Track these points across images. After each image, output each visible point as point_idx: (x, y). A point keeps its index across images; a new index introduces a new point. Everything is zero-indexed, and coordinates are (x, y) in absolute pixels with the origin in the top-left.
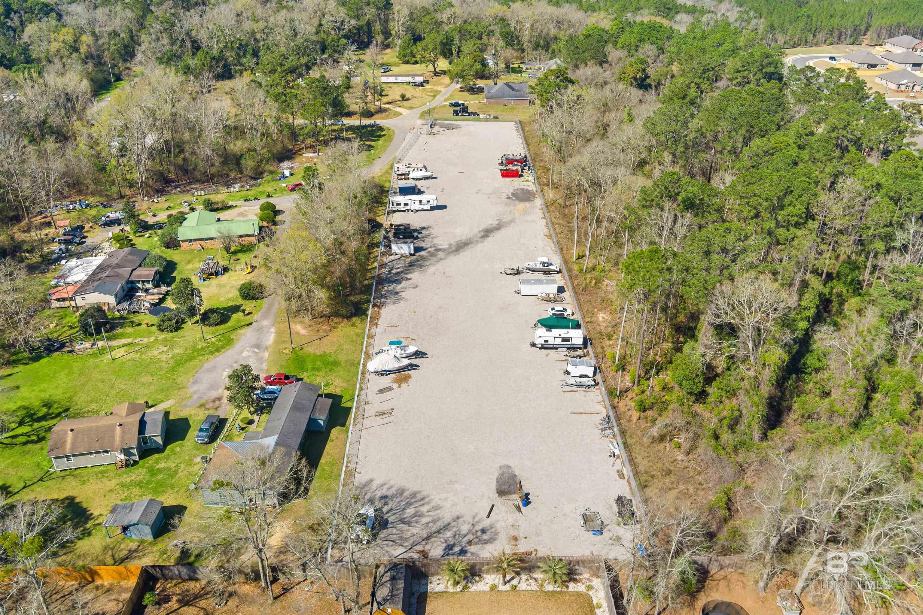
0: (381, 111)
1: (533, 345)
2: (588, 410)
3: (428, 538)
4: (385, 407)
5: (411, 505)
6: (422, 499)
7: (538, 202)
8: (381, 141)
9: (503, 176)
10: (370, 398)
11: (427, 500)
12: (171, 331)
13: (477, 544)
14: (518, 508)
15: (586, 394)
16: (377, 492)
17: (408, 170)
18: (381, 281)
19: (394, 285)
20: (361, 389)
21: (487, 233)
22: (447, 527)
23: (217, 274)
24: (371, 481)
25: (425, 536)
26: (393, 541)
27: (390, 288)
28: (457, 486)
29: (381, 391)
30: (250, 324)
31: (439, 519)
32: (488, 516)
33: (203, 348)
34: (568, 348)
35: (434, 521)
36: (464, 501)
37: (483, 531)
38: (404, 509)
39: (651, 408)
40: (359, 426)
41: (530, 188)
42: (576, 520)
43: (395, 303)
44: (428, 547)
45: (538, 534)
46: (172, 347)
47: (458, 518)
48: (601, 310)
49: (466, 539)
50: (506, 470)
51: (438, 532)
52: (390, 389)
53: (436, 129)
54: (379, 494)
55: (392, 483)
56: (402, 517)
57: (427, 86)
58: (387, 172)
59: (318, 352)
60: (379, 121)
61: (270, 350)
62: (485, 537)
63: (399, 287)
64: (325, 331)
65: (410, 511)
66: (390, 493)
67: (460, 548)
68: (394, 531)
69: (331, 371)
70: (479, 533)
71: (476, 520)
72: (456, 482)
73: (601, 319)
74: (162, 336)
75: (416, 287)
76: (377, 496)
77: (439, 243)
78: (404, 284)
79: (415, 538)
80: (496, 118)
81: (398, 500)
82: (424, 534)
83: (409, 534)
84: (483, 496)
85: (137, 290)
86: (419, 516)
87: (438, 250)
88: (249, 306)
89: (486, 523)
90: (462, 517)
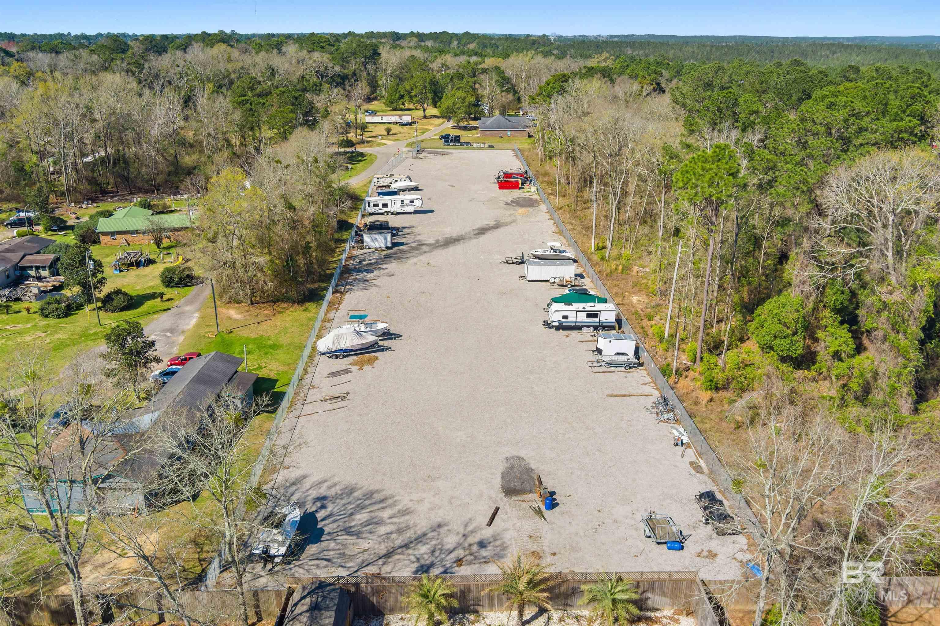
0: (362, 142)
1: (548, 325)
2: (633, 392)
3: (388, 555)
4: (339, 390)
5: (362, 508)
6: (382, 501)
7: (543, 207)
8: (361, 165)
9: (500, 188)
10: (316, 382)
11: (390, 501)
12: (58, 317)
13: (470, 563)
14: (539, 512)
15: (627, 375)
16: (310, 492)
17: (390, 180)
18: (347, 271)
19: (365, 274)
20: (306, 372)
21: (482, 231)
22: (420, 539)
23: (138, 264)
24: (304, 477)
25: (383, 552)
26: (328, 560)
27: (358, 277)
28: (440, 484)
29: (334, 374)
30: (169, 309)
31: (408, 528)
32: (490, 524)
33: (95, 334)
34: (596, 328)
35: (400, 531)
36: (451, 503)
37: (482, 545)
38: (352, 514)
39: (725, 388)
40: (296, 413)
41: (533, 197)
42: (637, 529)
43: (362, 290)
44: (386, 569)
45: (574, 549)
46: (53, 333)
47: (440, 526)
48: (635, 293)
49: (453, 556)
50: (516, 462)
51: (406, 546)
52: (347, 371)
53: (423, 155)
54: (314, 494)
55: (336, 479)
56: (347, 525)
57: (415, 126)
58: (365, 185)
59: (253, 336)
60: (360, 149)
61: (186, 334)
62: (484, 553)
63: (369, 276)
64: (267, 316)
65: (361, 517)
66: (332, 492)
67: (441, 570)
68: (332, 545)
69: (266, 354)
70: (475, 548)
71: (471, 528)
72: (439, 478)
73: (635, 301)
74: (45, 322)
75: (393, 275)
76: (310, 498)
77: (423, 239)
78: (376, 273)
79: (366, 556)
80: (491, 147)
81: (343, 502)
82: (383, 549)
83: (357, 549)
84: (481, 495)
85: (27, 278)
86: (377, 523)
87: (421, 245)
88: (170, 293)
89: (487, 533)
90: (446, 525)
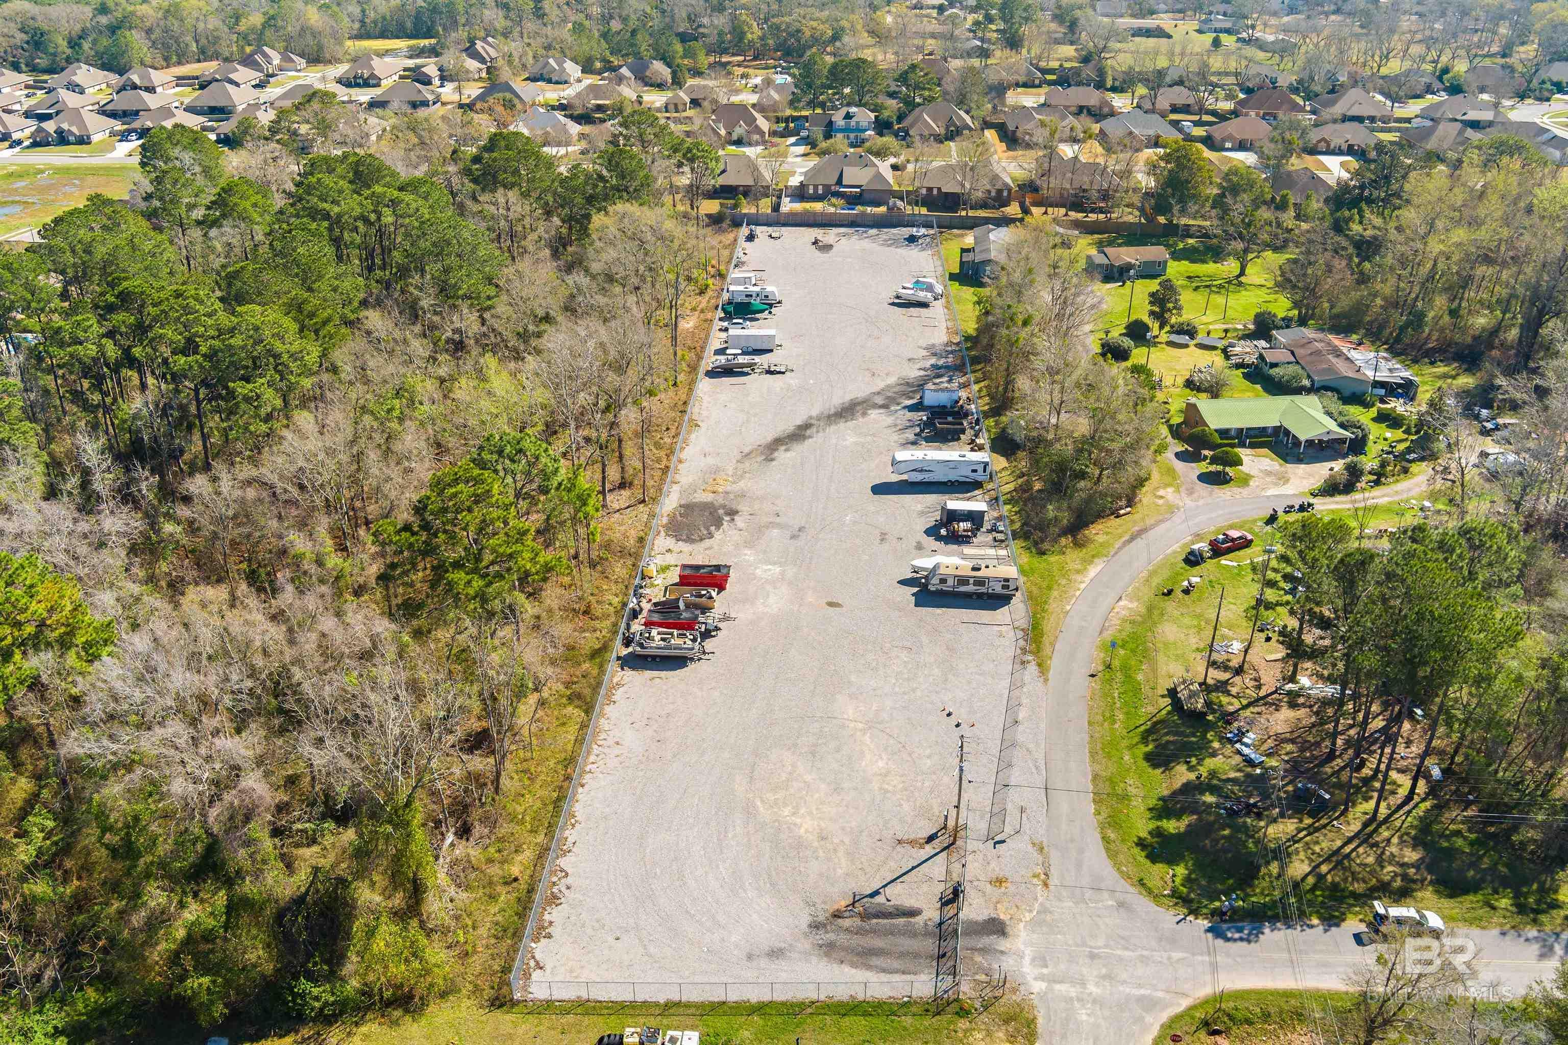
18: (960, 369)
19: (941, 363)
27: (944, 360)
63: (933, 361)
75: (909, 360)
77: (884, 418)
78: (927, 365)
87: (885, 406)
